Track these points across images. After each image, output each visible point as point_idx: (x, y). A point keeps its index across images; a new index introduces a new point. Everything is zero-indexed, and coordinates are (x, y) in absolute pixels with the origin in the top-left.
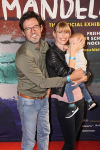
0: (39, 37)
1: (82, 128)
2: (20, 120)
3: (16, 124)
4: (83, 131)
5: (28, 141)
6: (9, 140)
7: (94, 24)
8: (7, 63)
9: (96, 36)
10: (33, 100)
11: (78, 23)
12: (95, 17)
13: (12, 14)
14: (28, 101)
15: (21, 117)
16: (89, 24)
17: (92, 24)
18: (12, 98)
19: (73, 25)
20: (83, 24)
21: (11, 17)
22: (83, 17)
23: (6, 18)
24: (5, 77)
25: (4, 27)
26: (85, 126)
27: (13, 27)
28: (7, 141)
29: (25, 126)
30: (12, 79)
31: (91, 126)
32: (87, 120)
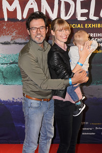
0: (43, 39)
1: (81, 131)
3: (15, 126)
4: (83, 134)
6: (8, 142)
7: (95, 26)
8: (6, 64)
9: (97, 37)
10: (39, 102)
11: (79, 25)
12: (96, 18)
13: (12, 15)
14: (34, 103)
15: (26, 119)
16: (90, 25)
17: (93, 26)
18: (11, 100)
19: (74, 26)
20: (84, 26)
21: (11, 18)
22: (84, 19)
23: (6, 19)
24: (4, 78)
25: (5, 27)
26: (85, 129)
27: (13, 28)
28: (6, 143)
29: (29, 128)
30: (12, 80)
31: (91, 129)
32: (87, 123)
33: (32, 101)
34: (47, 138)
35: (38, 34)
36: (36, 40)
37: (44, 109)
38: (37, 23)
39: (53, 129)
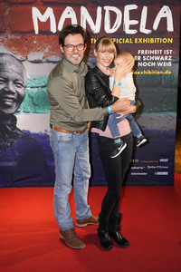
0: (80, 59)
1: (129, 171)
2: (53, 160)
4: (132, 174)
5: (63, 187)
7: (146, 41)
8: (37, 87)
9: (150, 55)
10: (70, 135)
11: (127, 39)
12: (148, 32)
13: (45, 26)
14: (64, 136)
15: (55, 156)
16: (140, 40)
17: (144, 40)
19: (121, 41)
20: (133, 40)
21: (43, 30)
22: (133, 32)
23: (37, 32)
24: (35, 105)
25: (35, 42)
26: (134, 168)
27: (45, 42)
29: (60, 168)
30: (44, 108)
31: (142, 168)
32: (137, 161)
33: (63, 134)
34: (83, 179)
35: (75, 54)
36: (72, 60)
37: (77, 143)
38: (74, 40)
39: (89, 166)
